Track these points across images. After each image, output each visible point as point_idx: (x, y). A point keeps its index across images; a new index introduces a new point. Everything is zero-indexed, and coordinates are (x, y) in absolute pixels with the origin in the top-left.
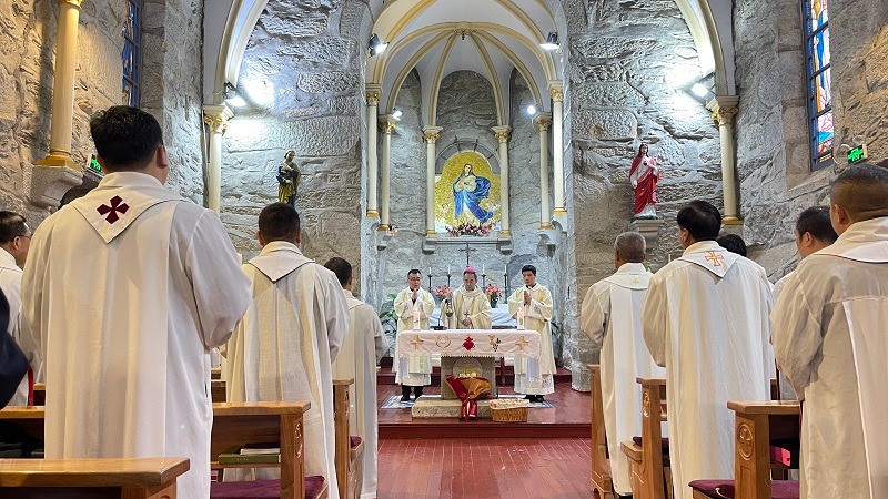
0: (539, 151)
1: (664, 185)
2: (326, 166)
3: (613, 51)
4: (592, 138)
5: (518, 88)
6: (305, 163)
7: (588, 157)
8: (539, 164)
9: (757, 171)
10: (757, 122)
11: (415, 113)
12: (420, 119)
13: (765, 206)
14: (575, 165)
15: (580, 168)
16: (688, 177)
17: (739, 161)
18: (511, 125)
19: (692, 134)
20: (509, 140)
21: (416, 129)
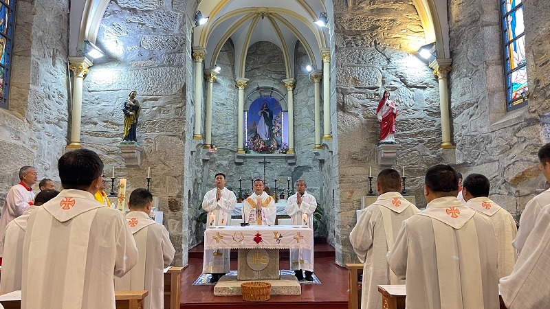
0: (314, 96)
1: (400, 120)
2: (160, 102)
3: (365, 26)
4: (351, 86)
5: (300, 53)
6: (145, 100)
7: (347, 99)
8: (314, 105)
9: (466, 111)
10: (466, 76)
11: (230, 69)
12: (234, 72)
13: (472, 136)
14: (338, 105)
15: (342, 107)
16: (417, 115)
17: (453, 105)
18: (295, 78)
19: (419, 85)
20: (294, 89)
21: (231, 80)
